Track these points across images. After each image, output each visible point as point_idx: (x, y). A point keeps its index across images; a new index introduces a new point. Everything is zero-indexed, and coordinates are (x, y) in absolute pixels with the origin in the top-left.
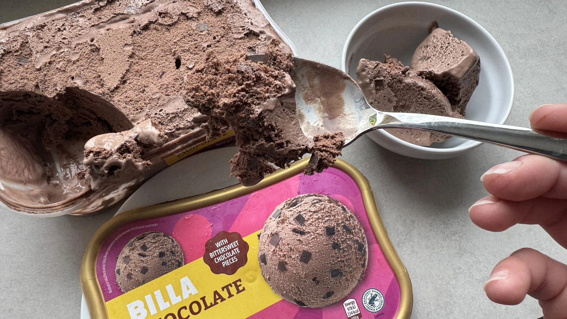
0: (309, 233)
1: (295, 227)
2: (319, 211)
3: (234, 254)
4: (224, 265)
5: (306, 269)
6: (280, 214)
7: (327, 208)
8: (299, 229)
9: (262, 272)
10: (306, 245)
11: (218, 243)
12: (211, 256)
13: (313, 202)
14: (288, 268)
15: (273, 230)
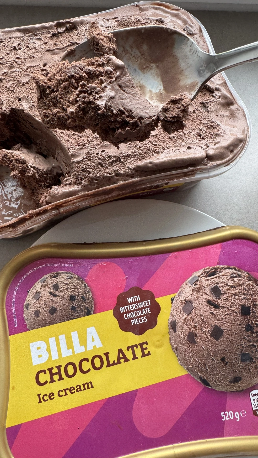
0: (224, 308)
1: (210, 298)
2: (237, 286)
3: (144, 313)
4: (132, 323)
5: (215, 346)
6: (197, 281)
7: (245, 285)
8: (214, 302)
9: (170, 339)
10: (219, 320)
11: (130, 298)
12: (121, 310)
13: (232, 276)
14: (197, 341)
15: (187, 296)
